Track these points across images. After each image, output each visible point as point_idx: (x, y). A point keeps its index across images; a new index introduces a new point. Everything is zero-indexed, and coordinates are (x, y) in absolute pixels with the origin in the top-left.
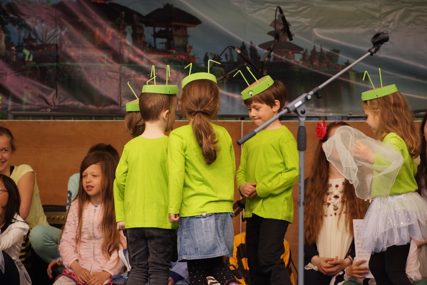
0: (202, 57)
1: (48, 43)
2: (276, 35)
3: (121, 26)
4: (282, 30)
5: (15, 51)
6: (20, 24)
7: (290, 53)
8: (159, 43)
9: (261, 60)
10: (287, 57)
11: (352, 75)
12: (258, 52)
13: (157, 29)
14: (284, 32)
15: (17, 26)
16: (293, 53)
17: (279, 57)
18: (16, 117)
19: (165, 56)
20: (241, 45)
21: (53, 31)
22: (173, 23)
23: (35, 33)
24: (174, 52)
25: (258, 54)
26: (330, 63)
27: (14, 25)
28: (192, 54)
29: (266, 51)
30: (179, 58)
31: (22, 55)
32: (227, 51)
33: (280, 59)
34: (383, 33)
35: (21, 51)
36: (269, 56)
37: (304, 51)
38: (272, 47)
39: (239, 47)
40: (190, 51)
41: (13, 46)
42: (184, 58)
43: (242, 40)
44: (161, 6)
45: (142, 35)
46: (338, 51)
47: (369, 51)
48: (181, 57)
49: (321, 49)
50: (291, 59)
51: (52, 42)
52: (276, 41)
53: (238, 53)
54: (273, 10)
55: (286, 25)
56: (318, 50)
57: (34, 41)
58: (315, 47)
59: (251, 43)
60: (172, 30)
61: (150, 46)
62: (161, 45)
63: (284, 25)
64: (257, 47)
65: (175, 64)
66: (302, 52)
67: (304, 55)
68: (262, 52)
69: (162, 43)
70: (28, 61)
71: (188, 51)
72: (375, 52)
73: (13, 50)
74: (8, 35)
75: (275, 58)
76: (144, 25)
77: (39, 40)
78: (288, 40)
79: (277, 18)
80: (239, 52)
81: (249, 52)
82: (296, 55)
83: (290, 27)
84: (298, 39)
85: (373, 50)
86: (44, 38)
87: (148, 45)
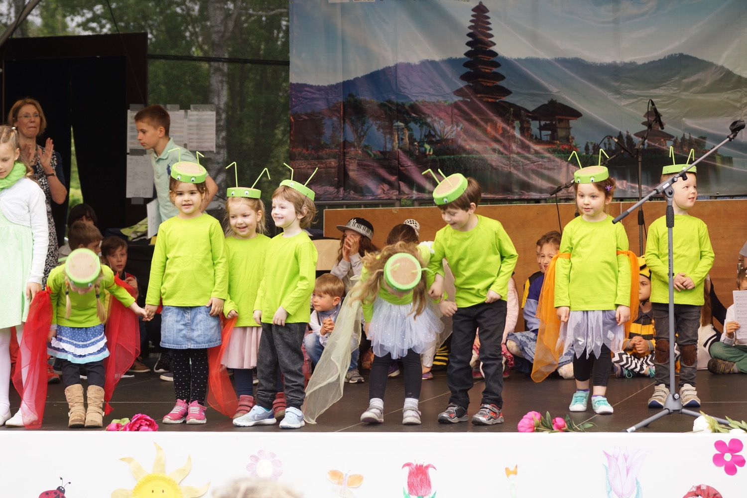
0: (583, 146)
1: (445, 138)
2: (649, 125)
3: (510, 121)
4: (654, 121)
5: (418, 146)
6: (421, 122)
7: (662, 140)
8: (544, 135)
9: (635, 148)
10: (660, 144)
11: (718, 159)
12: (633, 141)
13: (543, 123)
14: (656, 122)
15: (419, 124)
16: (665, 140)
17: (653, 144)
18: (420, 205)
19: (550, 147)
20: (618, 134)
21: (449, 127)
22: (557, 117)
23: (434, 130)
24: (558, 142)
25: (634, 142)
26: (698, 149)
27: (416, 123)
28: (574, 144)
29: (640, 139)
30: (563, 147)
31: (423, 149)
32: (606, 140)
33: (654, 146)
34: (740, 121)
35: (422, 146)
36: (643, 144)
37: (675, 138)
38: (645, 136)
39: (617, 137)
40: (572, 141)
41: (416, 141)
42: (567, 147)
43: (619, 130)
44: (546, 102)
45: (529, 129)
46: (704, 138)
47: (728, 137)
48: (564, 147)
49: (690, 137)
50: (663, 146)
51: (449, 137)
52: (649, 130)
53: (615, 142)
54: (646, 103)
55: (658, 116)
56: (687, 136)
57: (434, 136)
58: (684, 135)
59: (627, 132)
60: (556, 123)
61: (536, 137)
62: (546, 137)
63: (656, 116)
64: (633, 136)
65: (559, 154)
66: (673, 139)
67: (675, 142)
68: (637, 140)
69: (547, 135)
70: (429, 154)
71: (570, 141)
72: (733, 138)
73: (416, 145)
74: (411, 132)
75: (649, 145)
76: (530, 120)
77: (438, 135)
78: (660, 129)
79: (649, 110)
80: (616, 140)
81: (625, 140)
82: (667, 142)
83: (661, 117)
84: (668, 128)
85: (731, 137)
86: (442, 134)
87: (534, 137)
